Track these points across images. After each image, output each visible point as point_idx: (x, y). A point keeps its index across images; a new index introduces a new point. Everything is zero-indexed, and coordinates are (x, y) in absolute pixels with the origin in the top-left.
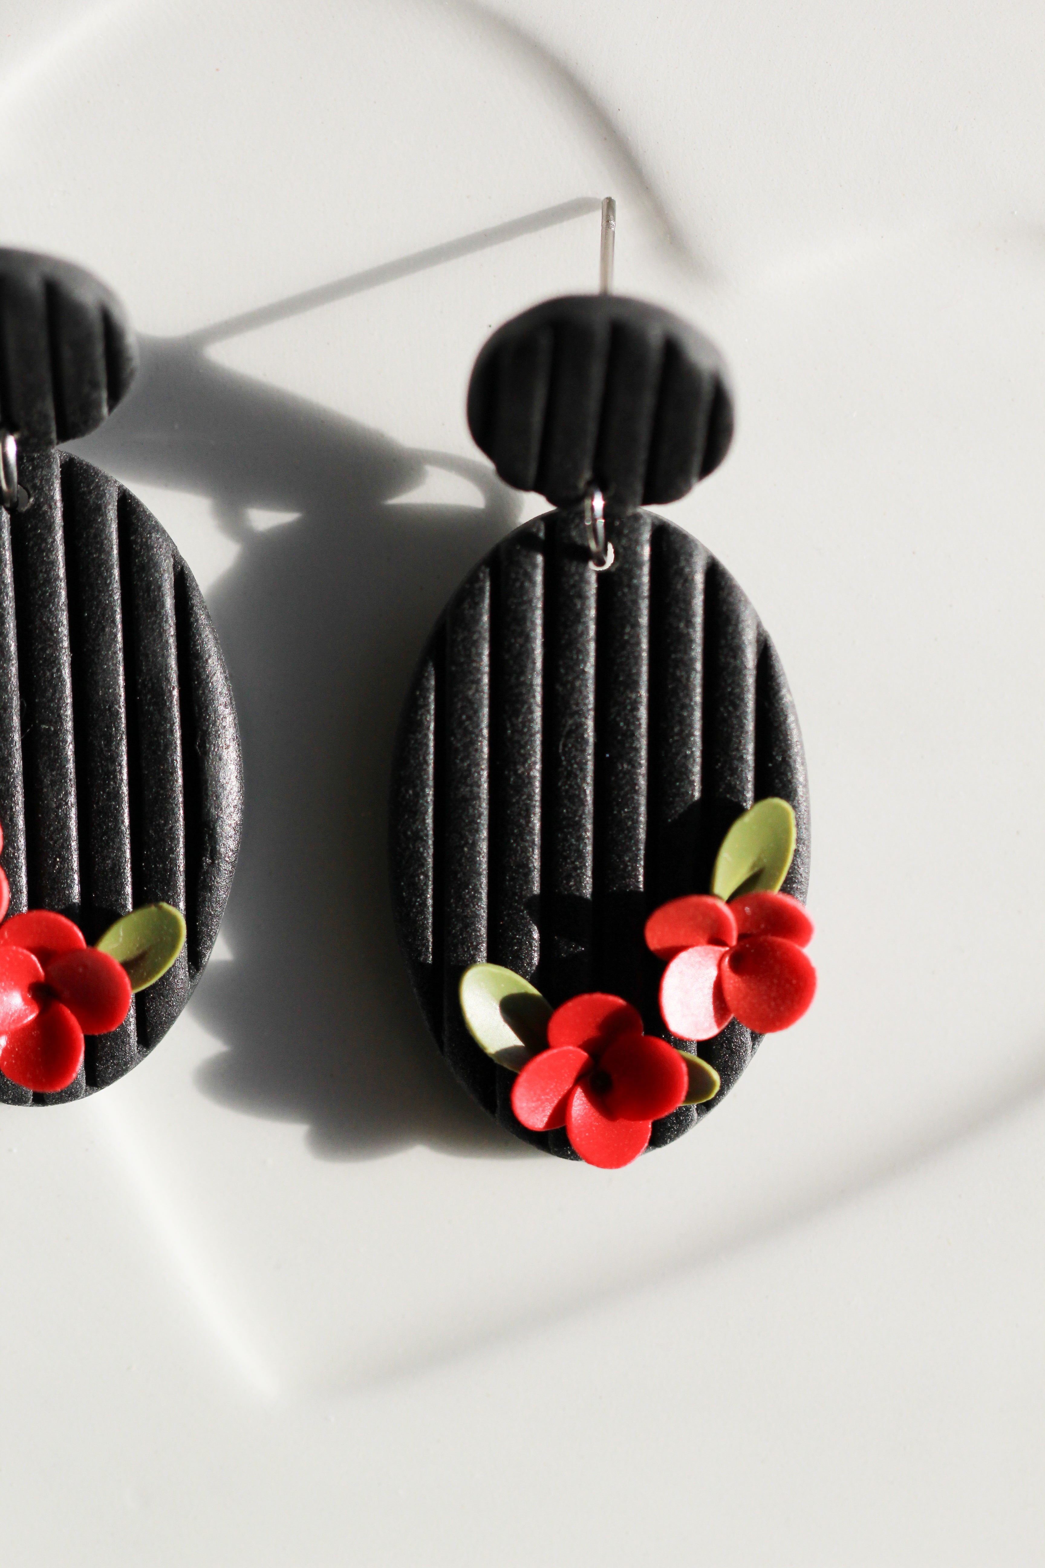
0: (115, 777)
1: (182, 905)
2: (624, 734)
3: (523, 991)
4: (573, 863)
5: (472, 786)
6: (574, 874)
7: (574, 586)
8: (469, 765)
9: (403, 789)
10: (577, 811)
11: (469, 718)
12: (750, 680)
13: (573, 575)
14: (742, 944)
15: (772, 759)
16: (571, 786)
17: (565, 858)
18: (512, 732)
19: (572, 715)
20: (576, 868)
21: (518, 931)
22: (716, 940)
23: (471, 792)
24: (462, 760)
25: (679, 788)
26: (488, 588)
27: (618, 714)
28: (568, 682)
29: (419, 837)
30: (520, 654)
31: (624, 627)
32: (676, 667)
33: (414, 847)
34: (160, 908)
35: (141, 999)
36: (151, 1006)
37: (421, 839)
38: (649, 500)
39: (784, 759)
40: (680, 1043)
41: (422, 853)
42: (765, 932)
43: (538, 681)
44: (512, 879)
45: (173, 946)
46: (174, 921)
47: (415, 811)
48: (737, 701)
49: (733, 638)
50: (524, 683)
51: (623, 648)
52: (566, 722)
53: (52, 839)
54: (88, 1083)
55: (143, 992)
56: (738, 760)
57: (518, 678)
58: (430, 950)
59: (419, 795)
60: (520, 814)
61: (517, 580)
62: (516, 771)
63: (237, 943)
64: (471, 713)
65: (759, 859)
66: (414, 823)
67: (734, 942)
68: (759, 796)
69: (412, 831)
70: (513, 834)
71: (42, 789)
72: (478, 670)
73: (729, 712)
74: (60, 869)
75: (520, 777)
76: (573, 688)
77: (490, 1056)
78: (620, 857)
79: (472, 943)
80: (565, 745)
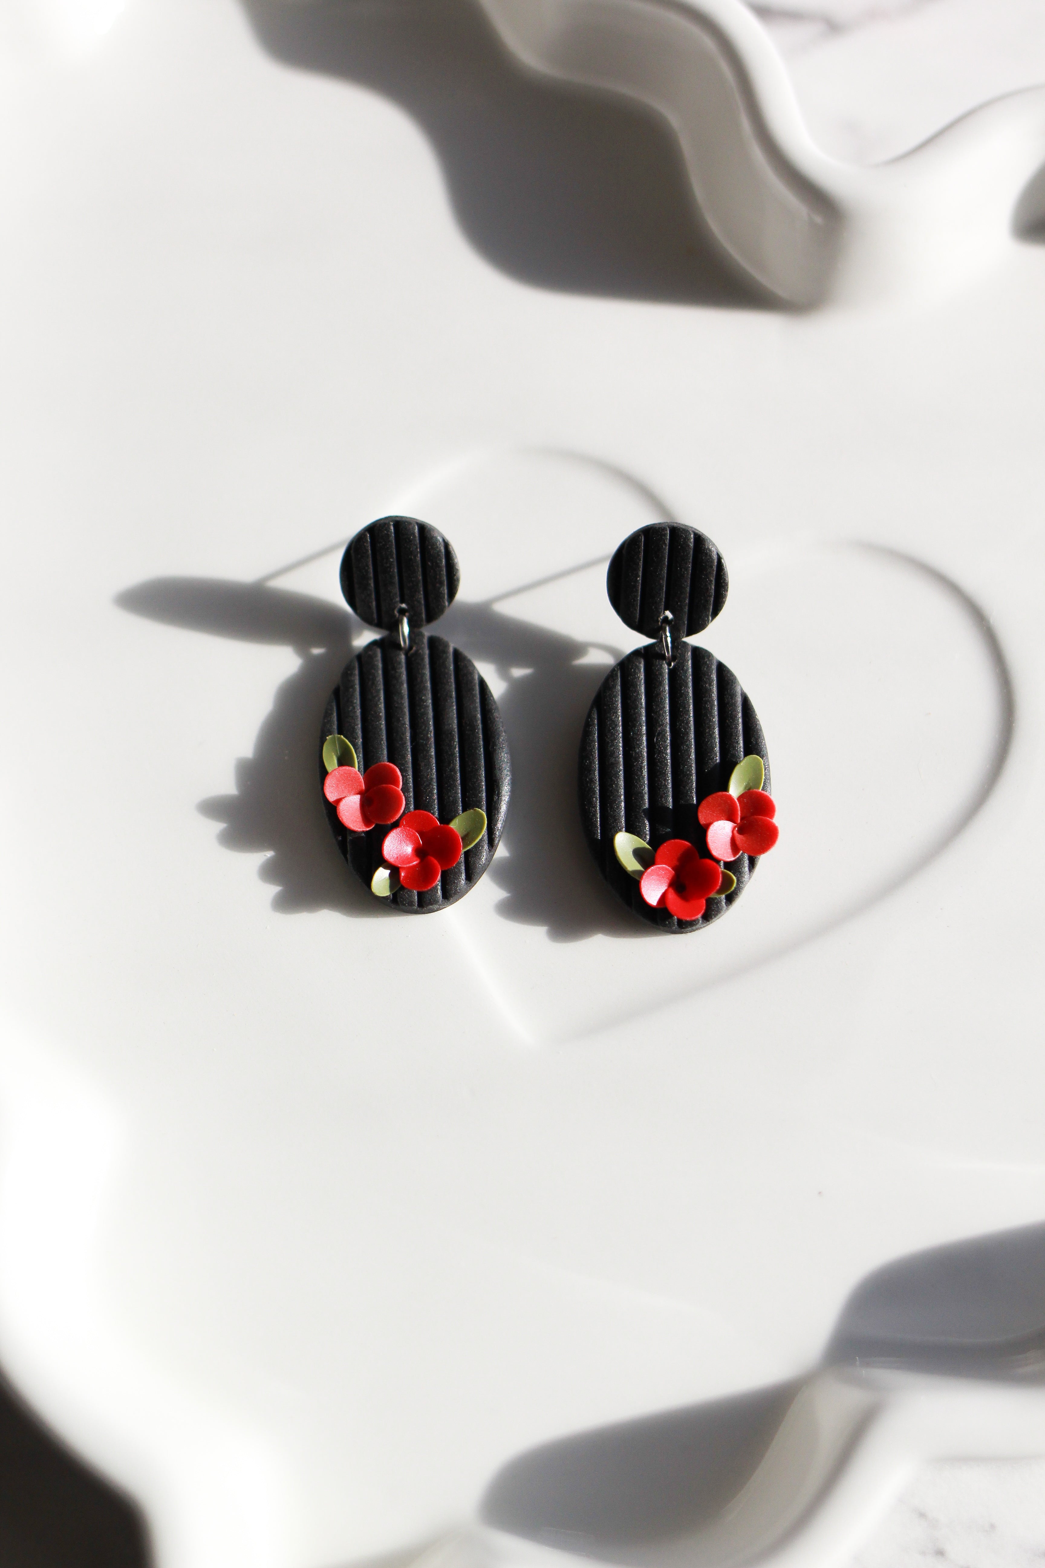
0: (453, 762)
1: (484, 808)
2: (683, 734)
3: (643, 846)
4: (664, 791)
5: (616, 758)
6: (664, 796)
7: (658, 670)
8: (614, 749)
9: (584, 761)
10: (664, 768)
11: (613, 728)
12: (740, 709)
13: (657, 666)
14: (742, 821)
15: (751, 743)
16: (661, 757)
17: (659, 789)
18: (633, 734)
19: (660, 726)
20: (664, 793)
21: (639, 822)
22: (731, 818)
23: (615, 760)
24: (611, 747)
25: (710, 756)
26: (619, 674)
27: (681, 725)
28: (657, 712)
29: (592, 781)
30: (635, 700)
31: (681, 687)
32: (706, 703)
33: (590, 786)
34: (475, 810)
35: (467, 854)
36: (472, 860)
37: (593, 781)
38: (690, 633)
39: (756, 742)
40: (717, 861)
41: (594, 789)
42: (753, 814)
43: (643, 711)
44: (635, 799)
45: (481, 829)
46: (482, 815)
47: (590, 770)
48: (734, 718)
49: (731, 691)
50: (637, 713)
51: (681, 696)
52: (657, 729)
53: (425, 789)
54: (443, 898)
55: (468, 850)
56: (736, 743)
57: (634, 711)
58: (599, 831)
59: (591, 762)
60: (638, 770)
61: (632, 668)
62: (635, 751)
63: (510, 846)
64: (614, 726)
65: (748, 783)
66: (590, 775)
67: (739, 821)
68: (746, 755)
69: (589, 779)
70: (635, 779)
71: (420, 768)
72: (616, 707)
73: (731, 722)
74: (429, 802)
75: (637, 753)
76: (660, 714)
77: (628, 873)
78: (684, 787)
79: (618, 828)
80: (657, 739)
